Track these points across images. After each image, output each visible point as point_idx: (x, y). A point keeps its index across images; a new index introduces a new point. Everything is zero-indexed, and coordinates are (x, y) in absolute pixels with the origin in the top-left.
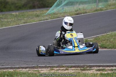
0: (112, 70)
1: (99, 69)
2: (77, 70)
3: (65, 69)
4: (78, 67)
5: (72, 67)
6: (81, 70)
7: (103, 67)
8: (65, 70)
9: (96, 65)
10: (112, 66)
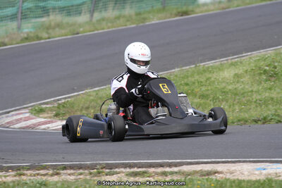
0: (164, 174)
1: (133, 173)
2: (81, 174)
3: (51, 172)
4: (80, 167)
5: (65, 168)
6: (91, 174)
7: (140, 167)
8: (52, 175)
9: (123, 164)
10: (161, 165)
